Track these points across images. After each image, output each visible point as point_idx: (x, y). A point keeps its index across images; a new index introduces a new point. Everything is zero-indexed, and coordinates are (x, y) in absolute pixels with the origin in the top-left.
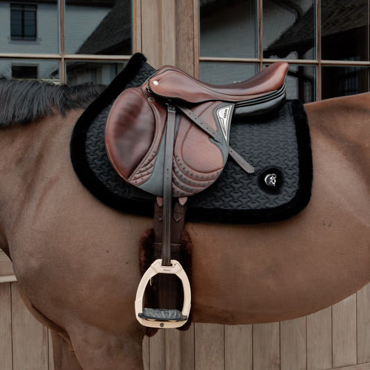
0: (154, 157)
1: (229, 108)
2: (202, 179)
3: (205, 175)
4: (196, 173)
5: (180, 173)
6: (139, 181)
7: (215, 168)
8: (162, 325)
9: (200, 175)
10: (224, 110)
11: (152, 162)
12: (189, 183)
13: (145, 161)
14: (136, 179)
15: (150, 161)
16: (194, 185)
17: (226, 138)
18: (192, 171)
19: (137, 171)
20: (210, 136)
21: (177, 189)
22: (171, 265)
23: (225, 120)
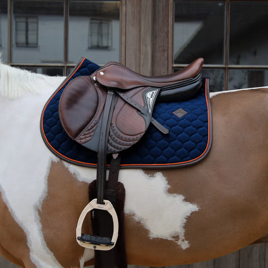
0: (95, 124)
1: (155, 92)
2: (129, 140)
3: (131, 138)
4: (124, 136)
5: (114, 136)
6: (83, 141)
7: (139, 132)
8: (95, 247)
9: (128, 137)
10: (152, 92)
11: (94, 128)
12: (119, 143)
13: (89, 127)
14: (81, 139)
15: (93, 127)
16: (123, 144)
17: (150, 111)
18: (122, 135)
19: (82, 133)
20: (138, 110)
21: (110, 147)
22: (104, 204)
23: (151, 99)
